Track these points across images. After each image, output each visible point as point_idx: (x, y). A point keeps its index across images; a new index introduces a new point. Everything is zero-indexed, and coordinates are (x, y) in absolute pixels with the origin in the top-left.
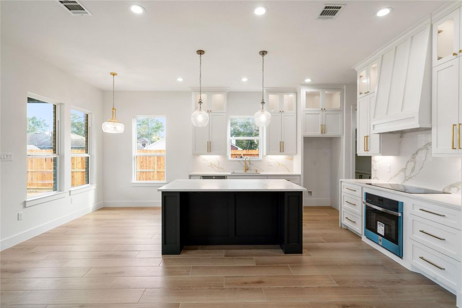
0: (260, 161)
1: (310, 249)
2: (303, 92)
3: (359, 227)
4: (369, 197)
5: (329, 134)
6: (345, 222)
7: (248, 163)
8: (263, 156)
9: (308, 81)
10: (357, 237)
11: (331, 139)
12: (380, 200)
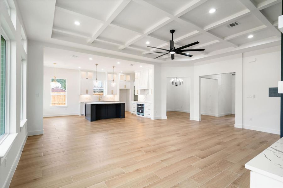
0: (104, 97)
1: (126, 117)
2: (120, 75)
3: (136, 112)
4: (138, 105)
5: (127, 88)
6: (132, 112)
7: (100, 98)
8: (105, 95)
9: (122, 72)
10: (135, 115)
11: (127, 90)
12: (140, 105)
